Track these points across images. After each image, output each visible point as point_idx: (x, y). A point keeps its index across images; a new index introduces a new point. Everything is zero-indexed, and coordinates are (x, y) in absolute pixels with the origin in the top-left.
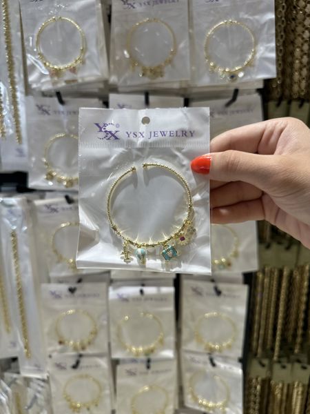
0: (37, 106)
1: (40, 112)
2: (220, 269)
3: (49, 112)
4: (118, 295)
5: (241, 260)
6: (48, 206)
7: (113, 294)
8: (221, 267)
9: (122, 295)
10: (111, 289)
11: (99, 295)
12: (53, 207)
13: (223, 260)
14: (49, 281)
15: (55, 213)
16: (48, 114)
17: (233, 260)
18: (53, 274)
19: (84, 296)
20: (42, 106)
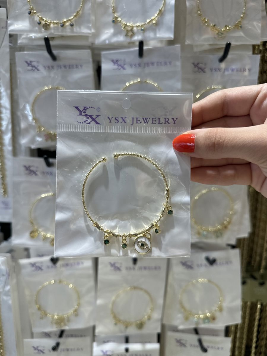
0: (25, 166)
1: (27, 172)
2: (204, 323)
3: (37, 173)
4: (102, 351)
5: (225, 313)
6: (33, 265)
7: (97, 349)
8: (206, 321)
9: (107, 351)
10: (95, 344)
11: (82, 349)
12: (37, 265)
13: (208, 315)
14: (32, 337)
15: (39, 271)
16: (36, 174)
17: (218, 314)
18: (36, 330)
19: (68, 350)
20: (30, 167)
